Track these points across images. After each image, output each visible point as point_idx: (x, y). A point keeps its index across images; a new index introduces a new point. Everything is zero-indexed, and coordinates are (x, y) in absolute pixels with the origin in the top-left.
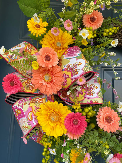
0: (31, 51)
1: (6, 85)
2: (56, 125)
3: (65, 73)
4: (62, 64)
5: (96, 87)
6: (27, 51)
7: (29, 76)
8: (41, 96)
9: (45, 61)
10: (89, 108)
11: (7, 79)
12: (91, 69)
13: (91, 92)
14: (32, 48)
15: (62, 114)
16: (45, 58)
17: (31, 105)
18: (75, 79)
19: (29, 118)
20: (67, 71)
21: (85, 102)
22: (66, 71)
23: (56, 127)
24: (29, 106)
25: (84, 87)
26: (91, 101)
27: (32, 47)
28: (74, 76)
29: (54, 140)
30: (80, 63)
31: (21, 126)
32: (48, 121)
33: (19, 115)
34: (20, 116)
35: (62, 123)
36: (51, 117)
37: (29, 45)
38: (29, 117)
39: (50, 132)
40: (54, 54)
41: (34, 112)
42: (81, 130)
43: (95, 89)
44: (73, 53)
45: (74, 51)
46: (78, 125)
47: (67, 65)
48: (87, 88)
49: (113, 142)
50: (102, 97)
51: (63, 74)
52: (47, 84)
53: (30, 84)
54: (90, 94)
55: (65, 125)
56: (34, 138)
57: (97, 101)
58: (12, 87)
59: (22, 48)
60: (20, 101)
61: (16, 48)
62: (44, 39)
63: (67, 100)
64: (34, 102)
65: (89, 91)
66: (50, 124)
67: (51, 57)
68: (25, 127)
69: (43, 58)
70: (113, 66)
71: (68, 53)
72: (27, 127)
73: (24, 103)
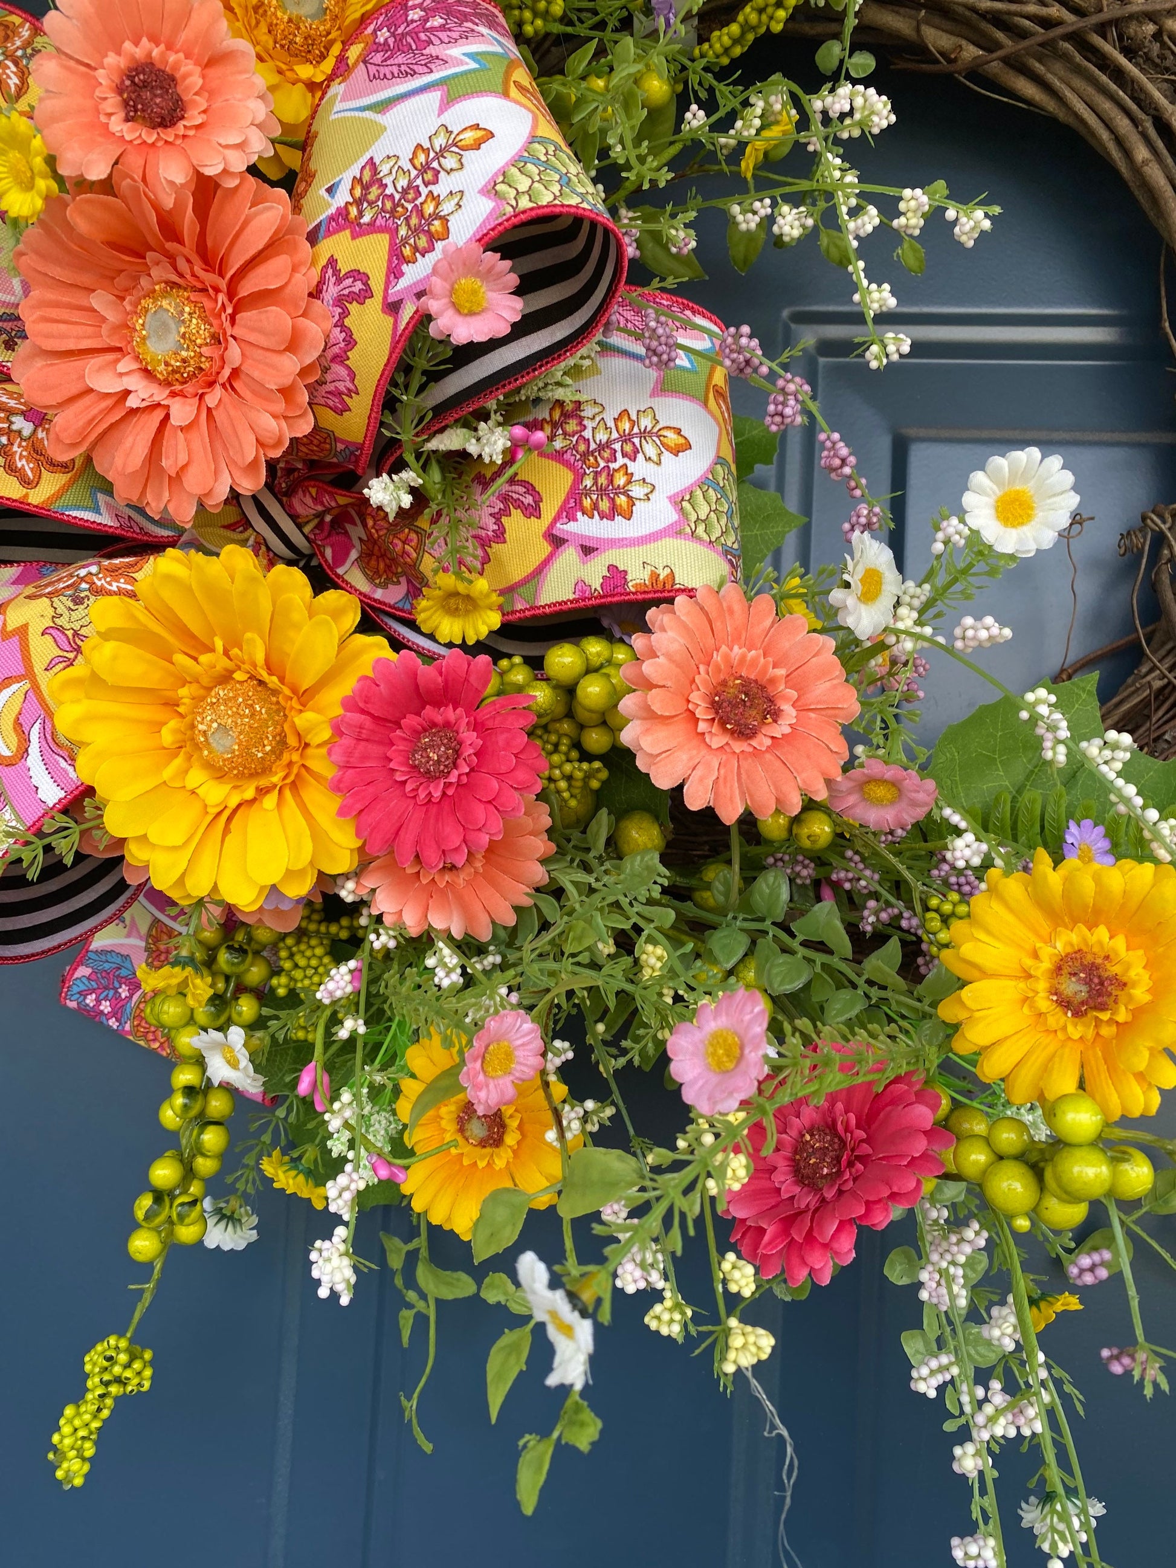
0: (23, 75)
2: (250, 794)
3: (332, 262)
4: (310, 177)
5: (670, 435)
9: (117, 125)
12: (581, 194)
13: (620, 480)
15: (304, 686)
16: (119, 90)
17: (17, 616)
18: (419, 296)
20: (354, 236)
21: (561, 585)
25: (558, 444)
26: (612, 568)
28: (414, 274)
29: (281, 992)
30: (469, 136)
32: (178, 762)
35: (315, 776)
36: (206, 723)
37: (6, 26)
39: (188, 853)
40: (214, 60)
42: (480, 812)
43: (655, 458)
44: (422, 45)
45: (429, 25)
46: (455, 773)
47: (355, 171)
48: (582, 447)
49: (802, 952)
50: (730, 540)
51: (315, 274)
52: (173, 394)
53: (11, 423)
54: (604, 505)
55: (336, 786)
56: (106, 999)
57: (667, 571)
63: (407, 607)
64: (48, 590)
65: (595, 479)
66: (201, 791)
67: (187, 88)
69: (98, 92)
70: (851, 225)
71: (370, 51)
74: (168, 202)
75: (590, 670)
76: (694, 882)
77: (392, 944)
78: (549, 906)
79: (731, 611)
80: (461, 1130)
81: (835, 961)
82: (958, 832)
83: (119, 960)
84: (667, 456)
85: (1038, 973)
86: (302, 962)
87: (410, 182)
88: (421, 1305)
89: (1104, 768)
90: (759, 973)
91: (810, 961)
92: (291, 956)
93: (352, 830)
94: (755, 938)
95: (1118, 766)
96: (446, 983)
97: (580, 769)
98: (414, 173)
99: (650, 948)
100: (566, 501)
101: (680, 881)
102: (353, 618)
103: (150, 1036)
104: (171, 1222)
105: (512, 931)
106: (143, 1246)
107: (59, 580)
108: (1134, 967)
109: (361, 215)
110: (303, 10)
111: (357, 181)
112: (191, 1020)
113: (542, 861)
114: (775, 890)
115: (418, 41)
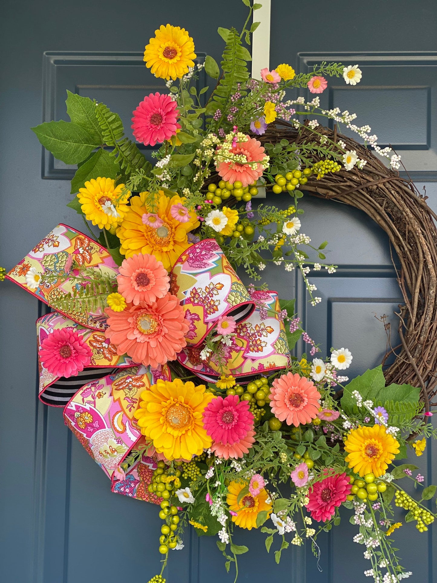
0: (90, 255)
2: (184, 432)
3: (188, 310)
4: (178, 288)
5: (268, 328)
6: (80, 257)
7: (95, 323)
8: (133, 371)
10: (258, 383)
12: (245, 297)
13: (258, 342)
14: (92, 248)
15: (194, 406)
16: (136, 280)
17: (116, 396)
18: (213, 322)
19: (118, 428)
20: (193, 305)
21: (248, 368)
22: (191, 304)
23: (185, 437)
24: (111, 398)
25: (242, 334)
26: (260, 364)
27: (92, 244)
28: (211, 317)
29: (186, 478)
30: (218, 286)
31: (96, 454)
32: (165, 427)
33: (87, 425)
34: (93, 427)
35: (199, 426)
36: (171, 417)
37: (80, 239)
38: (116, 426)
39: (173, 449)
40: (156, 269)
41: (127, 411)
42: (242, 431)
43: (266, 335)
44: (202, 260)
45: (202, 254)
46: (234, 422)
47: (191, 289)
48: (248, 335)
49: (318, 449)
50: (287, 351)
51: (184, 312)
52: (149, 338)
53: (102, 345)
54: (256, 349)
55: (205, 428)
56: (127, 488)
57: (273, 363)
58: (66, 359)
59: (63, 249)
60: (86, 392)
61: (45, 252)
62: (124, 225)
63: (204, 371)
64: (121, 387)
65: (252, 342)
66: (171, 433)
67: (150, 276)
68: (110, 452)
69: (132, 282)
70: (304, 271)
71: (189, 259)
72: (115, 450)
73: (96, 395)
74: (151, 304)
75: (259, 389)
76: (290, 434)
77: (221, 462)
78: (257, 448)
79: (290, 379)
80: (244, 504)
81: (325, 450)
82: (345, 421)
84: (268, 334)
85: (362, 450)
86: (190, 469)
87: (206, 296)
88: (232, 559)
89: (368, 407)
90: (309, 455)
91: (320, 451)
92: (187, 468)
93: (210, 438)
94: (307, 447)
95: (371, 406)
96: (239, 471)
97: (259, 411)
98: (207, 293)
99: (283, 454)
100: (246, 348)
101: (286, 434)
102: (205, 389)
103: (143, 497)
104: (169, 542)
105: (248, 455)
106: (163, 549)
107: (122, 383)
108: (380, 446)
109: (194, 300)
110: (163, 235)
111: (192, 292)
112: (166, 489)
113: (253, 437)
114: (310, 435)
115: (200, 258)
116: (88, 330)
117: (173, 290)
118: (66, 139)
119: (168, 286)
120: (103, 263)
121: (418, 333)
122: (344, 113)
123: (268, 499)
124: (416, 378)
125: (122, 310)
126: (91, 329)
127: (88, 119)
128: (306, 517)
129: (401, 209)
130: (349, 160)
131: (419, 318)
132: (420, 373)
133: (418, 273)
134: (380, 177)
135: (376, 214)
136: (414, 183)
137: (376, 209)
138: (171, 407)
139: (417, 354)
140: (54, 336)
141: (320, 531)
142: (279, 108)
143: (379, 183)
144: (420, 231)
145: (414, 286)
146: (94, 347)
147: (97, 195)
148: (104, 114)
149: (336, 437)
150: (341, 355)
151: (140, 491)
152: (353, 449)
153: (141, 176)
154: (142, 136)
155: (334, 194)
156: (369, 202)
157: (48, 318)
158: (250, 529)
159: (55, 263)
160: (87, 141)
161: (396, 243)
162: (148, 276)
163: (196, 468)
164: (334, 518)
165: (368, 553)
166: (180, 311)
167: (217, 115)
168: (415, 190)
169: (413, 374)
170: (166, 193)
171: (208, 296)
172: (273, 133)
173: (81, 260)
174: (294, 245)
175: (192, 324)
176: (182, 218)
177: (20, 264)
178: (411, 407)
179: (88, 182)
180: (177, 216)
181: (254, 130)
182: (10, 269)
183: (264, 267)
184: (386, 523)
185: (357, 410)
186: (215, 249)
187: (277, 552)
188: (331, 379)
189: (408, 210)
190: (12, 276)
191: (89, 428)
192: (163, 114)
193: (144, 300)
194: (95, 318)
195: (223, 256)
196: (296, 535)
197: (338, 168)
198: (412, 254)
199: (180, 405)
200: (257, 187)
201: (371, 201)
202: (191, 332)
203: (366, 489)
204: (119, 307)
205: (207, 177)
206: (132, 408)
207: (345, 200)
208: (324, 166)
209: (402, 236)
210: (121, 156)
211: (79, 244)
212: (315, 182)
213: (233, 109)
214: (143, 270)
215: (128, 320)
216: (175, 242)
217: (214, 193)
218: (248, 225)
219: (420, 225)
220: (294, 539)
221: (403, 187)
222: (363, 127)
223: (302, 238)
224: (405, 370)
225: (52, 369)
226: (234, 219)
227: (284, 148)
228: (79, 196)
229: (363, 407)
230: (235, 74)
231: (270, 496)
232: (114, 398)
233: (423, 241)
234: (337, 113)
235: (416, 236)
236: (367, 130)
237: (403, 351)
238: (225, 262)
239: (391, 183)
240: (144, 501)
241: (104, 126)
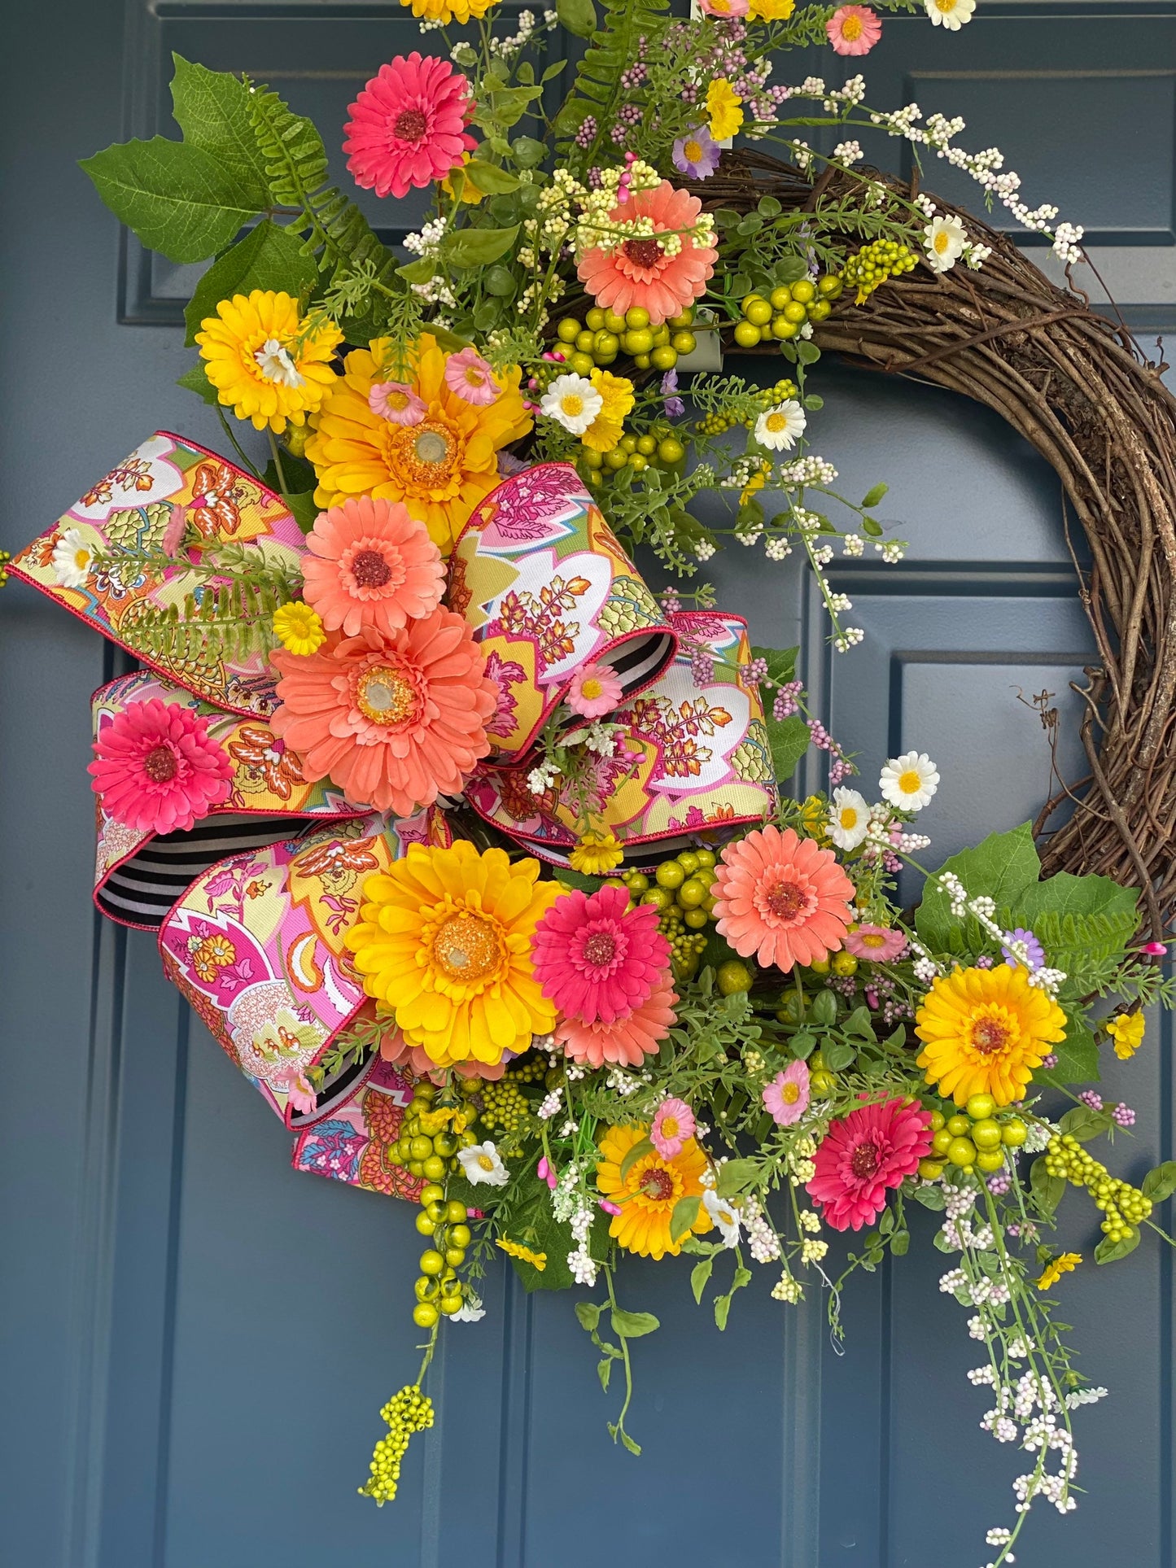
0: (235, 511)
1: (120, 776)
2: (480, 990)
3: (495, 654)
4: (468, 594)
5: (717, 713)
6: (208, 517)
7: (247, 697)
9: (355, 592)
10: (688, 862)
11: (122, 739)
12: (648, 616)
13: (689, 750)
14: (240, 493)
15: (508, 918)
16: (353, 570)
17: (299, 892)
18: (560, 683)
19: (303, 979)
20: (508, 640)
21: (658, 821)
22: (503, 637)
23: (482, 1005)
24: (284, 899)
25: (644, 728)
26: (691, 808)
27: (241, 482)
28: (555, 670)
29: (490, 1124)
30: (576, 585)
31: (244, 1050)
32: (428, 976)
33: (221, 971)
34: (235, 976)
35: (521, 973)
36: (446, 949)
37: (209, 470)
38: (298, 973)
39: (449, 1035)
40: (408, 540)
41: (327, 932)
42: (636, 985)
43: (709, 731)
44: (533, 516)
45: (534, 500)
46: (615, 961)
47: (502, 597)
48: (661, 730)
49: (849, 1042)
50: (767, 776)
51: (484, 660)
52: (390, 734)
53: (265, 756)
54: (681, 767)
55: (538, 978)
56: (335, 1157)
57: (728, 806)
58: (161, 785)
59: (163, 496)
60: (218, 881)
61: (113, 504)
62: (326, 426)
63: (544, 835)
64: (313, 869)
65: (672, 750)
66: (447, 993)
67: (392, 561)
68: (280, 1044)
69: (341, 574)
70: (816, 556)
71: (498, 515)
72: (295, 1039)
73: (244, 889)
74: (393, 636)
75: (687, 877)
76: (776, 1006)
77: (581, 1076)
78: (681, 1036)
79: (770, 841)
80: (644, 1191)
81: (868, 1045)
82: (920, 957)
83: (340, 1126)
84: (717, 727)
85: (963, 1033)
86: (502, 1102)
87: (543, 612)
88: (616, 1353)
89: (982, 916)
90: (824, 1060)
91: (854, 1047)
92: (493, 1099)
93: (552, 1005)
94: (819, 1038)
95: (990, 914)
96: (628, 1092)
97: (688, 941)
98: (544, 606)
99: (751, 1054)
100: (655, 767)
101: (766, 1006)
102: (537, 871)
103: (377, 1181)
104: (441, 1297)
105: (658, 1057)
106: (425, 1315)
107: (317, 860)
108: (1012, 1023)
109: (511, 627)
110: (432, 457)
111: (504, 605)
112: (434, 1153)
113: (672, 1008)
114: (828, 1004)
115: (530, 512)
116: (228, 718)
117: (454, 598)
118: (173, 190)
119: (441, 588)
120: (270, 533)
121: (1133, 739)
122: (932, 119)
123: (706, 1174)
124: (1127, 862)
125: (315, 649)
126: (236, 714)
127: (230, 132)
128: (806, 1212)
129: (1093, 397)
130: (942, 243)
131: (1137, 699)
132: (1138, 847)
133: (1137, 573)
134: (1037, 311)
135: (1023, 413)
136: (1135, 338)
137: (1025, 401)
138: (446, 922)
139: (1131, 796)
140: (128, 720)
141: (851, 1269)
142: (743, 84)
143: (1034, 326)
144: (1144, 459)
145: (1125, 612)
146: (243, 760)
147: (251, 337)
148: (272, 119)
149: (897, 1011)
150: (910, 771)
151: (370, 1165)
152: (937, 1031)
153: (368, 280)
154: (370, 171)
155: (909, 358)
156: (1004, 379)
157: (123, 686)
158: (658, 1257)
159: (140, 532)
160: (230, 196)
161: (1079, 494)
162: (386, 560)
163: (519, 1098)
164: (891, 1233)
165: (980, 1323)
166: (472, 658)
167: (587, 131)
168: (1134, 347)
169: (1120, 853)
170: (442, 340)
171: (548, 612)
172: (742, 191)
173: (210, 524)
174: (792, 489)
175: (505, 691)
176: (475, 392)
177: (46, 534)
178: (1109, 930)
179: (225, 302)
180: (462, 386)
181: (681, 166)
182: (21, 548)
183: (711, 553)
184: (1026, 1230)
185: (961, 943)
186: (571, 490)
187: (719, 1298)
188: (882, 844)
189: (1111, 400)
190: (22, 566)
191: (226, 979)
192: (429, 109)
193: (375, 623)
194: (245, 683)
195: (591, 508)
196: (784, 1275)
197: (909, 261)
198: (1122, 525)
199: (471, 915)
200: (691, 330)
201: (1010, 377)
202: (503, 715)
203: (972, 1140)
204: (305, 642)
205: (554, 300)
206: (342, 925)
207: (940, 377)
208: (872, 257)
209: (1095, 473)
210: (319, 237)
211: (205, 482)
212: (856, 325)
213: (629, 113)
214: (371, 543)
215: (334, 684)
216: (465, 476)
217: (574, 344)
218: (668, 436)
219: (1144, 442)
220: (779, 1285)
221: (1099, 337)
222: (983, 153)
223: (812, 467)
224: (1098, 841)
225: (123, 812)
226: (622, 404)
227: (768, 222)
228: (199, 338)
229: (970, 918)
230: (635, 19)
231: (713, 1166)
232: (292, 898)
233: (1153, 485)
234: (912, 118)
235: (1132, 474)
236: (993, 161)
237: (1094, 788)
238: (598, 524)
239: (1066, 326)
240: (380, 1193)
241: (272, 151)
